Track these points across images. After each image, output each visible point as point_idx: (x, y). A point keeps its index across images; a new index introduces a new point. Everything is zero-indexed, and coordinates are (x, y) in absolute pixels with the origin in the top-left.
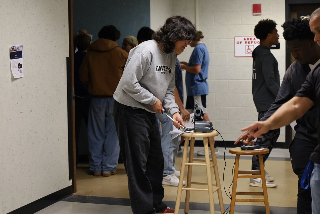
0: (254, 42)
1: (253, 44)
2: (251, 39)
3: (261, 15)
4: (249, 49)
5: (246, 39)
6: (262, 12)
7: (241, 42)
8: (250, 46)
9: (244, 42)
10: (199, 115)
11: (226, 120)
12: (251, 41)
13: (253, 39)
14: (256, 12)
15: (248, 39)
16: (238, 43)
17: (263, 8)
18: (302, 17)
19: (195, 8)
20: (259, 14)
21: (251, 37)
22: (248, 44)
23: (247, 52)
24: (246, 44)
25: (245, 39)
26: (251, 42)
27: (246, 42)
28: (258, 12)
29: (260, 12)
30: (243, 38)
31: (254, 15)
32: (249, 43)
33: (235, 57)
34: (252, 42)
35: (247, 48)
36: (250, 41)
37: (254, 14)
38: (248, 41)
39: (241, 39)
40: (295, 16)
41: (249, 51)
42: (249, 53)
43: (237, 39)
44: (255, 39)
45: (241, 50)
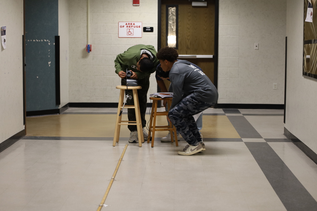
0: (133, 27)
1: (133, 28)
2: (131, 24)
3: (139, 6)
4: (129, 32)
5: (128, 24)
6: (140, 3)
7: (123, 26)
8: (130, 30)
9: (126, 26)
11: (112, 86)
13: (133, 24)
14: (136, 4)
15: (129, 24)
16: (121, 27)
17: (140, 1)
21: (131, 23)
22: (129, 28)
23: (128, 34)
24: (127, 28)
25: (126, 24)
26: (131, 27)
28: (137, 4)
29: (139, 3)
30: (125, 23)
31: (133, 6)
32: (130, 27)
33: (119, 37)
35: (128, 31)
36: (130, 25)
37: (134, 5)
38: (129, 25)
39: (124, 24)
40: (164, 7)
41: (130, 33)
42: (130, 35)
43: (121, 24)
44: (134, 24)
45: (123, 32)
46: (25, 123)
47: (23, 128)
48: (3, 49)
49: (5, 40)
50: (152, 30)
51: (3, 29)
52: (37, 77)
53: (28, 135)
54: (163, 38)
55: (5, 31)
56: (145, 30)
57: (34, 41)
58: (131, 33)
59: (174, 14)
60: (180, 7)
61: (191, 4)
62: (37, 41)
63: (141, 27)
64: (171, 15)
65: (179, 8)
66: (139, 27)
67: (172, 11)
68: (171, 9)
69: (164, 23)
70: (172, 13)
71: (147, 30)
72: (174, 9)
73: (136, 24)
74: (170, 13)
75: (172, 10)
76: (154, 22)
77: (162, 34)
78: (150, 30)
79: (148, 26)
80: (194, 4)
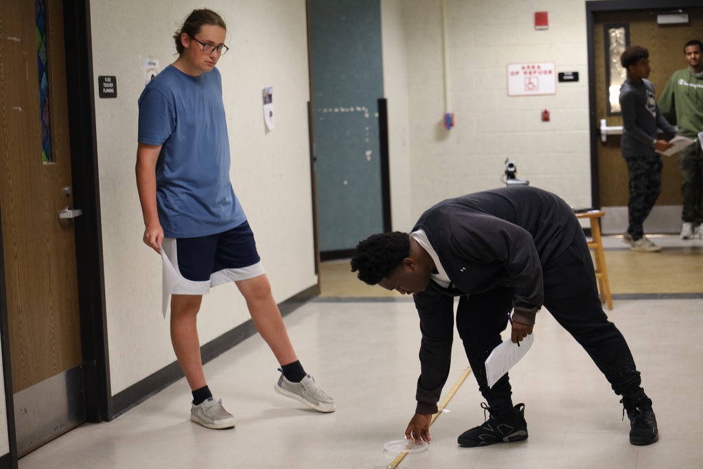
0: (537, 72)
1: (537, 74)
2: (533, 67)
3: (547, 29)
4: (530, 83)
5: (526, 67)
6: (549, 24)
7: (517, 73)
8: (532, 79)
9: (522, 72)
10: (512, 169)
12: (532, 70)
13: (536, 67)
14: (541, 25)
15: (528, 67)
16: (512, 74)
17: (550, 18)
18: (612, 30)
19: (442, 20)
20: (545, 27)
21: (533, 65)
22: (528, 75)
23: (527, 89)
24: (526, 76)
25: (523, 68)
26: (532, 73)
27: (525, 73)
29: (546, 24)
30: (521, 66)
31: (536, 30)
32: (530, 73)
33: (509, 96)
34: (535, 72)
35: (527, 81)
37: (538, 27)
38: (528, 71)
39: (518, 68)
40: (600, 30)
41: (530, 86)
42: (530, 89)
43: (512, 68)
44: (539, 67)
45: (517, 85)
46: (317, 271)
47: (313, 280)
48: (267, 130)
49: (271, 114)
50: (575, 77)
51: (267, 91)
52: (346, 183)
53: (324, 294)
54: (600, 94)
55: (270, 96)
56: (562, 77)
57: (336, 110)
58: (534, 86)
59: (622, 42)
60: (634, 28)
61: (655, 19)
62: (343, 110)
63: (553, 72)
64: (615, 45)
65: (631, 30)
66: (550, 72)
67: (617, 37)
68: (614, 32)
69: (601, 62)
70: (617, 41)
71: (565, 78)
72: (620, 33)
73: (544, 67)
74: (613, 41)
75: (617, 34)
76: (579, 62)
77: (598, 85)
78: (572, 77)
79: (568, 69)
80: (662, 20)
